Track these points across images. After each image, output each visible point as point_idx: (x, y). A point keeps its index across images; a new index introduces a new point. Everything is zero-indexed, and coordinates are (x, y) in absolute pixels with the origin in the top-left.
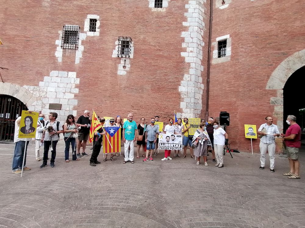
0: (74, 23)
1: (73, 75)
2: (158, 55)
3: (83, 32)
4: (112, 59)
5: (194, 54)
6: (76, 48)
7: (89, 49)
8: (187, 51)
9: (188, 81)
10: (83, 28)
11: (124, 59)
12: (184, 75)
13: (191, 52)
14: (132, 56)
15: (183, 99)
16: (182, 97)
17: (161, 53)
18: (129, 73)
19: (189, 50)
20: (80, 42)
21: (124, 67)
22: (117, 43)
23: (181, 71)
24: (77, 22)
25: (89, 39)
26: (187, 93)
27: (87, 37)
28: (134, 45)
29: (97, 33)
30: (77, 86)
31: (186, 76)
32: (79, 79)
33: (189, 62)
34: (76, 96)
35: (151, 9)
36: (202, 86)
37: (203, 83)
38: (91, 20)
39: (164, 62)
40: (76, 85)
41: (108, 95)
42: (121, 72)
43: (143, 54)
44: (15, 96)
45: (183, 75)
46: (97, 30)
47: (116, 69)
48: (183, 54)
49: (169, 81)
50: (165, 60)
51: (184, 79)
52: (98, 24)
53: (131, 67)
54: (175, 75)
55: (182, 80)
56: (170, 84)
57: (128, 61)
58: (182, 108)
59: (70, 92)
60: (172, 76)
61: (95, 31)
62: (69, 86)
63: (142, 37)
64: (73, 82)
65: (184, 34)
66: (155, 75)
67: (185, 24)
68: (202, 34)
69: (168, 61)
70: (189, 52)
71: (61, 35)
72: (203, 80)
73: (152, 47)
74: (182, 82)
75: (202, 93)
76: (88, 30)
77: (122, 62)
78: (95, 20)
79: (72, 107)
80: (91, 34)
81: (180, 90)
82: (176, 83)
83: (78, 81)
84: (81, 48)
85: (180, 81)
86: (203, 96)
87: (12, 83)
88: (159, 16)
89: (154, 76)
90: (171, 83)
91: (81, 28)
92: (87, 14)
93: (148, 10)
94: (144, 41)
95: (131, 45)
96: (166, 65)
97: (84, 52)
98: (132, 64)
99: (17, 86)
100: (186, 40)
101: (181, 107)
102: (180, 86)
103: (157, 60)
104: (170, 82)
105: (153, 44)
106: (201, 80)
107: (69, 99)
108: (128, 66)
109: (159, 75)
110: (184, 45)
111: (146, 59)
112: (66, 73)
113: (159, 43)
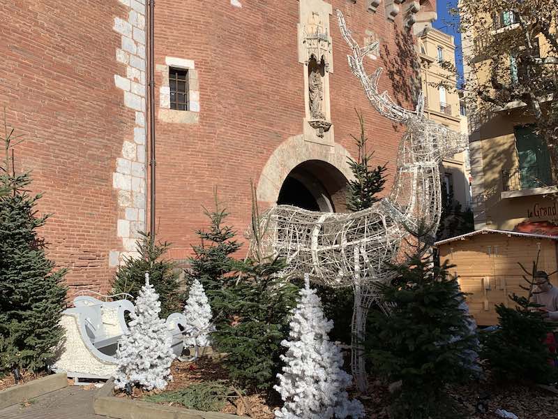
2: (61, 65)
5: (142, 90)
8: (128, 77)
9: (132, 161)
12: (122, 141)
13: (136, 80)
15: (123, 210)
16: (121, 205)
17: (68, 61)
19: (131, 72)
23: (115, 130)
26: (131, 195)
31: (127, 146)
33: (133, 108)
39: (76, 91)
43: (16, 48)
45: (121, 143)
48: (119, 82)
49: (89, 155)
50: (80, 86)
51: (123, 152)
54: (103, 138)
55: (119, 155)
56: (92, 163)
58: (121, 237)
60: (96, 139)
66: (54, 128)
69: (86, 90)
70: (131, 80)
73: (43, 33)
74: (120, 161)
81: (115, 186)
82: (106, 163)
85: (115, 158)
89: (51, 130)
90: (94, 159)
96: (82, 104)
100: (125, 43)
101: (119, 234)
102: (116, 172)
103: (58, 78)
104: (92, 157)
105: (46, 25)
109: (62, 130)
110: (120, 56)
111: (27, 67)
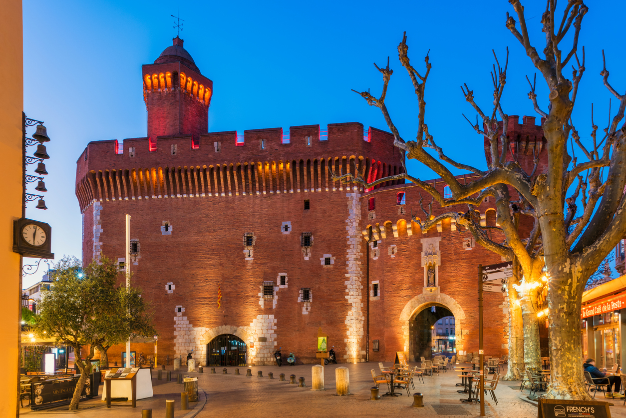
0: (270, 280)
1: (272, 317)
3: (276, 286)
4: (298, 303)
5: (355, 297)
6: (273, 297)
7: (281, 298)
8: (350, 295)
9: (351, 316)
10: (276, 283)
11: (306, 303)
12: (348, 311)
13: (352, 295)
14: (311, 300)
15: (348, 328)
18: (311, 312)
19: (351, 293)
20: (275, 293)
21: (307, 309)
22: (300, 292)
23: (345, 309)
24: (272, 279)
25: (281, 290)
27: (280, 289)
28: (312, 292)
29: (286, 286)
30: (275, 325)
31: (350, 312)
32: (276, 320)
33: (351, 302)
34: (275, 331)
35: (322, 266)
36: (363, 318)
37: (363, 316)
38: (281, 277)
40: (274, 323)
41: (297, 329)
42: (305, 312)
43: (319, 299)
44: (234, 334)
46: (286, 283)
47: (301, 310)
48: (346, 297)
49: (338, 317)
52: (286, 279)
53: (311, 308)
55: (347, 315)
57: (309, 304)
59: (271, 329)
61: (285, 284)
62: (270, 325)
63: (317, 286)
64: (272, 322)
65: (346, 283)
67: (347, 275)
68: (361, 280)
71: (262, 289)
72: (363, 313)
73: (325, 293)
74: (347, 317)
75: (363, 322)
76: (280, 284)
77: (305, 305)
78: (285, 277)
79: (273, 339)
80: (282, 287)
81: (346, 323)
82: (343, 318)
83: (276, 321)
84: (276, 297)
85: (345, 316)
86: (364, 325)
87: (231, 325)
88: (328, 271)
91: (275, 283)
92: (279, 272)
93: (321, 267)
94: (319, 289)
95: (310, 292)
97: (278, 300)
98: (312, 306)
99: (235, 327)
100: (348, 287)
101: (347, 334)
102: (346, 320)
105: (326, 291)
106: (361, 313)
107: (271, 334)
108: (309, 308)
110: (347, 291)
111: (321, 302)
112: (267, 315)
113: (330, 290)
